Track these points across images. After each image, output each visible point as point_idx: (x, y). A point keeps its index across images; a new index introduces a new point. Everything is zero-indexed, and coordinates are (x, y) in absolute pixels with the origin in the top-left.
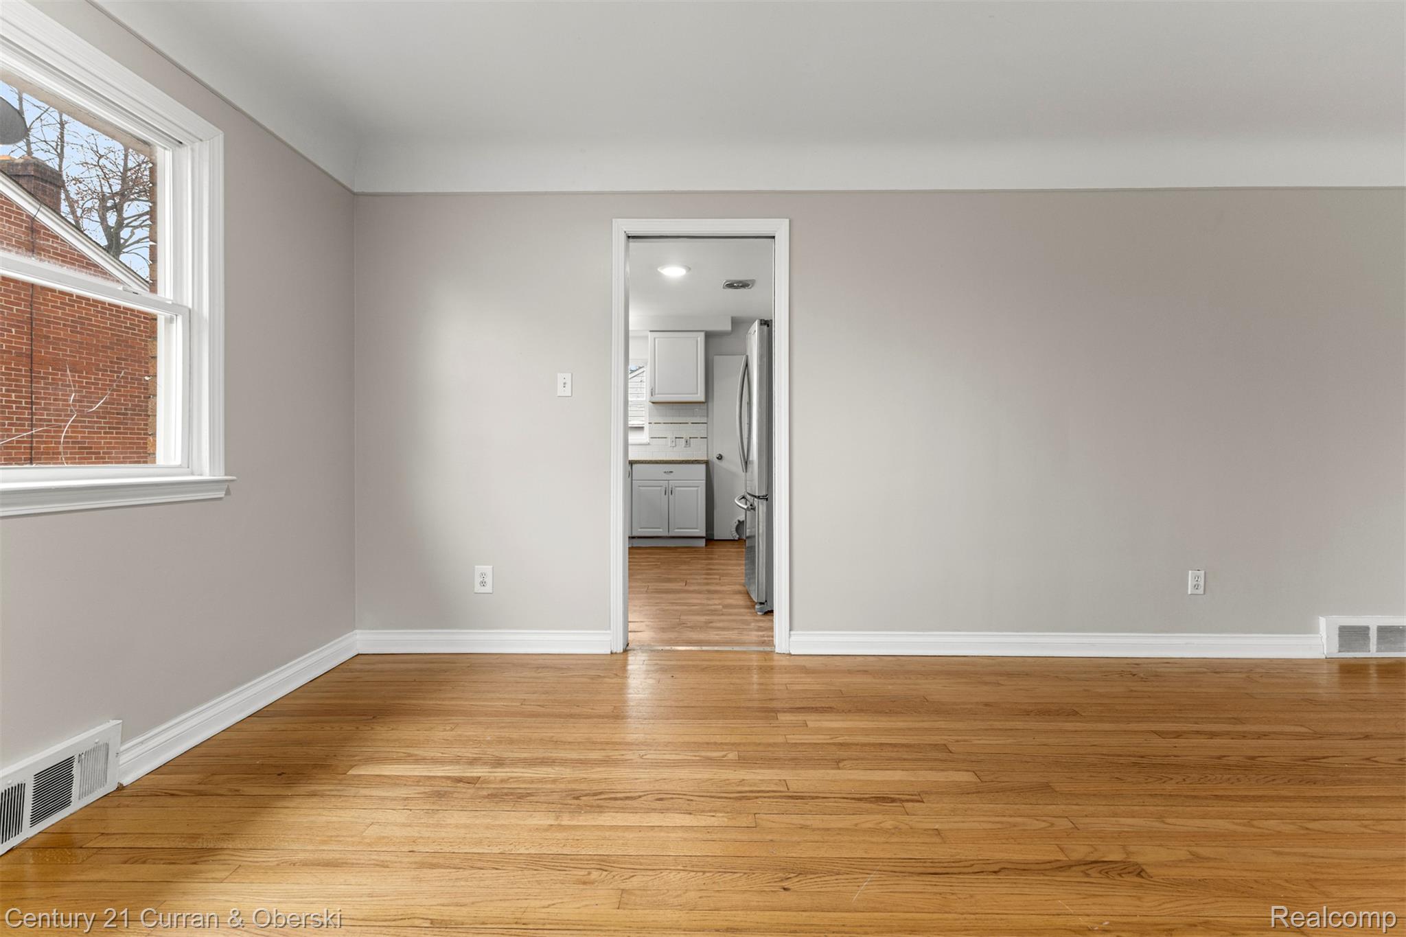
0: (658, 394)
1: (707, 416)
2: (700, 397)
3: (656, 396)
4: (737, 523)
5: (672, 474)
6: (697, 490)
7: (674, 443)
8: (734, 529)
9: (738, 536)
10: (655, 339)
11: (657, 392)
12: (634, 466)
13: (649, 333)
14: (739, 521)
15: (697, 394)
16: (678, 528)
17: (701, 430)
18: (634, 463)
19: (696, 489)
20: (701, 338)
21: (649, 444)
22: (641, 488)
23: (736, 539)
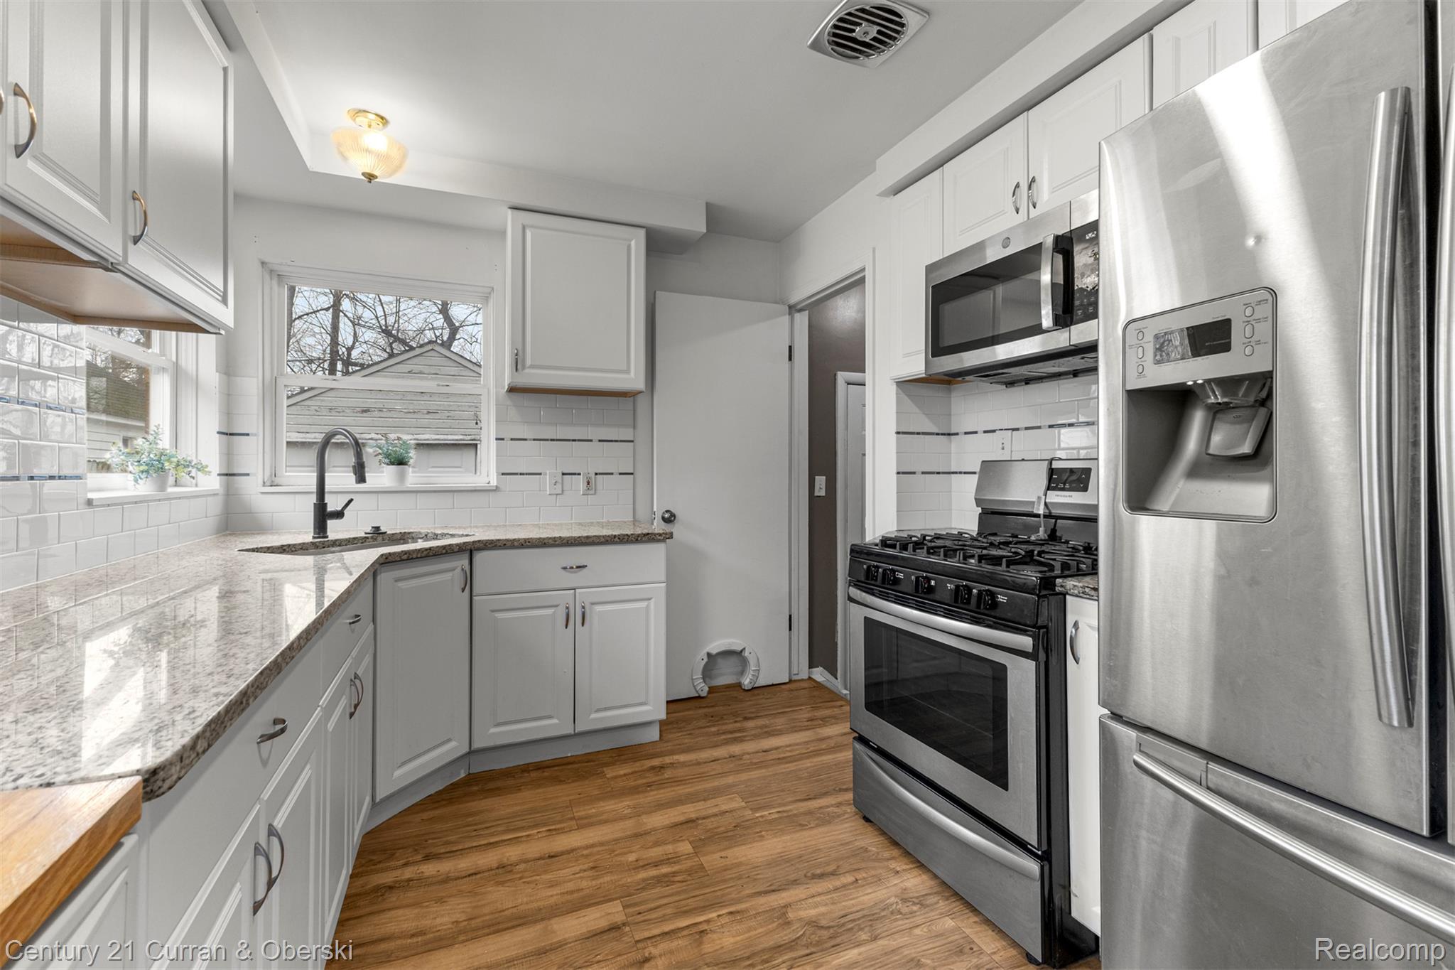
0: (532, 367)
1: (634, 427)
2: (634, 379)
3: (527, 371)
4: (706, 660)
5: (585, 570)
6: (648, 607)
7: (559, 486)
8: (698, 675)
9: (706, 689)
10: (524, 228)
11: (528, 362)
12: (479, 557)
13: (510, 211)
14: (709, 655)
15: (628, 371)
16: (598, 710)
17: (618, 458)
18: (479, 549)
19: (644, 604)
20: (637, 243)
21: (497, 489)
22: (499, 615)
23: (704, 694)
